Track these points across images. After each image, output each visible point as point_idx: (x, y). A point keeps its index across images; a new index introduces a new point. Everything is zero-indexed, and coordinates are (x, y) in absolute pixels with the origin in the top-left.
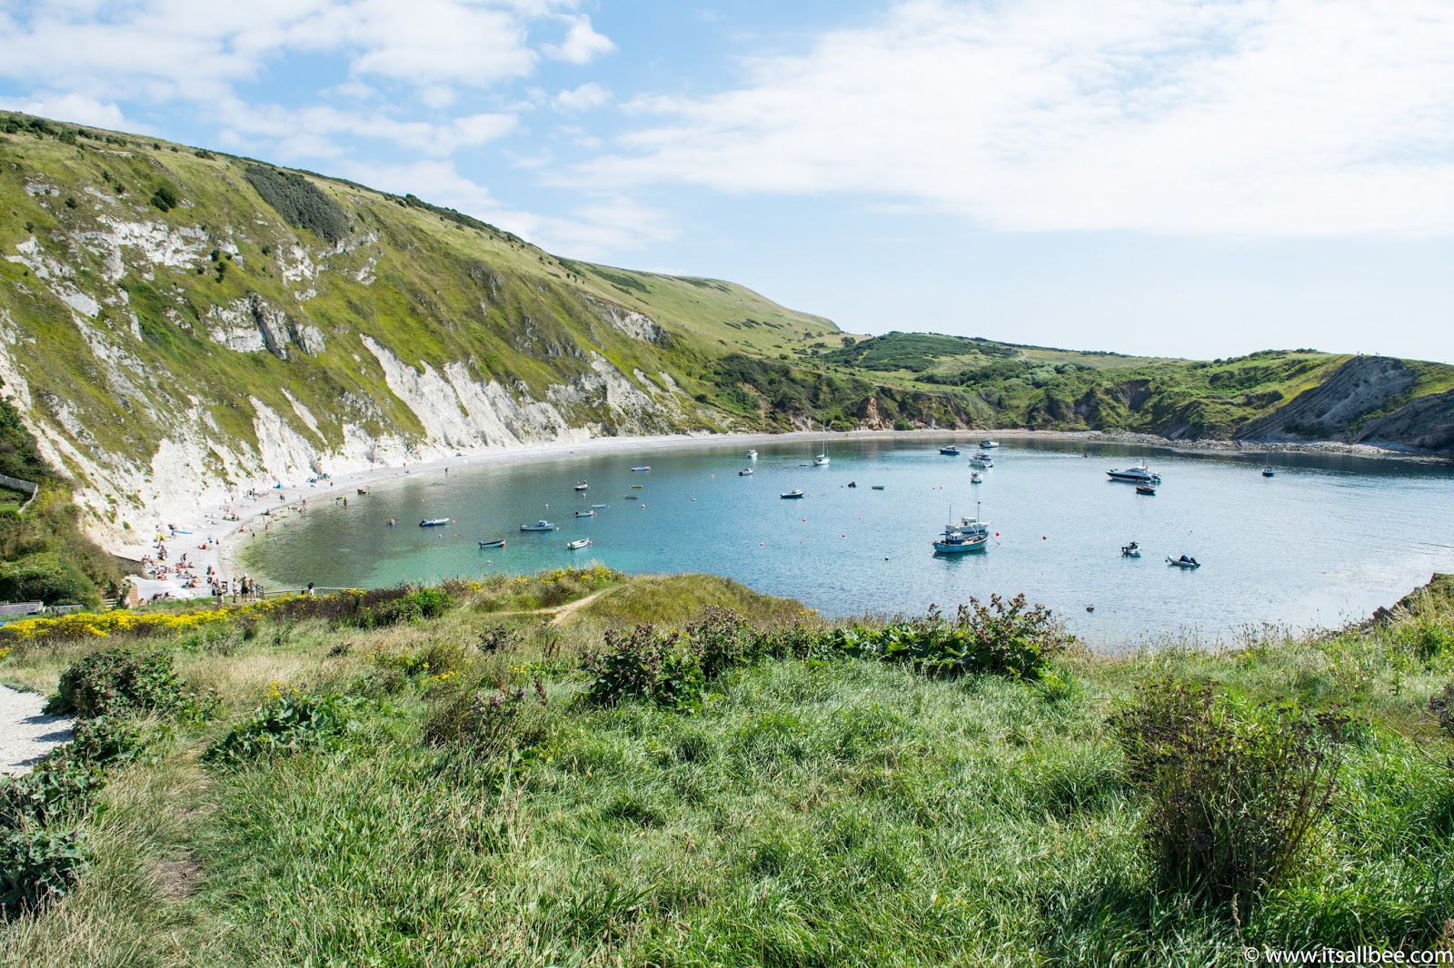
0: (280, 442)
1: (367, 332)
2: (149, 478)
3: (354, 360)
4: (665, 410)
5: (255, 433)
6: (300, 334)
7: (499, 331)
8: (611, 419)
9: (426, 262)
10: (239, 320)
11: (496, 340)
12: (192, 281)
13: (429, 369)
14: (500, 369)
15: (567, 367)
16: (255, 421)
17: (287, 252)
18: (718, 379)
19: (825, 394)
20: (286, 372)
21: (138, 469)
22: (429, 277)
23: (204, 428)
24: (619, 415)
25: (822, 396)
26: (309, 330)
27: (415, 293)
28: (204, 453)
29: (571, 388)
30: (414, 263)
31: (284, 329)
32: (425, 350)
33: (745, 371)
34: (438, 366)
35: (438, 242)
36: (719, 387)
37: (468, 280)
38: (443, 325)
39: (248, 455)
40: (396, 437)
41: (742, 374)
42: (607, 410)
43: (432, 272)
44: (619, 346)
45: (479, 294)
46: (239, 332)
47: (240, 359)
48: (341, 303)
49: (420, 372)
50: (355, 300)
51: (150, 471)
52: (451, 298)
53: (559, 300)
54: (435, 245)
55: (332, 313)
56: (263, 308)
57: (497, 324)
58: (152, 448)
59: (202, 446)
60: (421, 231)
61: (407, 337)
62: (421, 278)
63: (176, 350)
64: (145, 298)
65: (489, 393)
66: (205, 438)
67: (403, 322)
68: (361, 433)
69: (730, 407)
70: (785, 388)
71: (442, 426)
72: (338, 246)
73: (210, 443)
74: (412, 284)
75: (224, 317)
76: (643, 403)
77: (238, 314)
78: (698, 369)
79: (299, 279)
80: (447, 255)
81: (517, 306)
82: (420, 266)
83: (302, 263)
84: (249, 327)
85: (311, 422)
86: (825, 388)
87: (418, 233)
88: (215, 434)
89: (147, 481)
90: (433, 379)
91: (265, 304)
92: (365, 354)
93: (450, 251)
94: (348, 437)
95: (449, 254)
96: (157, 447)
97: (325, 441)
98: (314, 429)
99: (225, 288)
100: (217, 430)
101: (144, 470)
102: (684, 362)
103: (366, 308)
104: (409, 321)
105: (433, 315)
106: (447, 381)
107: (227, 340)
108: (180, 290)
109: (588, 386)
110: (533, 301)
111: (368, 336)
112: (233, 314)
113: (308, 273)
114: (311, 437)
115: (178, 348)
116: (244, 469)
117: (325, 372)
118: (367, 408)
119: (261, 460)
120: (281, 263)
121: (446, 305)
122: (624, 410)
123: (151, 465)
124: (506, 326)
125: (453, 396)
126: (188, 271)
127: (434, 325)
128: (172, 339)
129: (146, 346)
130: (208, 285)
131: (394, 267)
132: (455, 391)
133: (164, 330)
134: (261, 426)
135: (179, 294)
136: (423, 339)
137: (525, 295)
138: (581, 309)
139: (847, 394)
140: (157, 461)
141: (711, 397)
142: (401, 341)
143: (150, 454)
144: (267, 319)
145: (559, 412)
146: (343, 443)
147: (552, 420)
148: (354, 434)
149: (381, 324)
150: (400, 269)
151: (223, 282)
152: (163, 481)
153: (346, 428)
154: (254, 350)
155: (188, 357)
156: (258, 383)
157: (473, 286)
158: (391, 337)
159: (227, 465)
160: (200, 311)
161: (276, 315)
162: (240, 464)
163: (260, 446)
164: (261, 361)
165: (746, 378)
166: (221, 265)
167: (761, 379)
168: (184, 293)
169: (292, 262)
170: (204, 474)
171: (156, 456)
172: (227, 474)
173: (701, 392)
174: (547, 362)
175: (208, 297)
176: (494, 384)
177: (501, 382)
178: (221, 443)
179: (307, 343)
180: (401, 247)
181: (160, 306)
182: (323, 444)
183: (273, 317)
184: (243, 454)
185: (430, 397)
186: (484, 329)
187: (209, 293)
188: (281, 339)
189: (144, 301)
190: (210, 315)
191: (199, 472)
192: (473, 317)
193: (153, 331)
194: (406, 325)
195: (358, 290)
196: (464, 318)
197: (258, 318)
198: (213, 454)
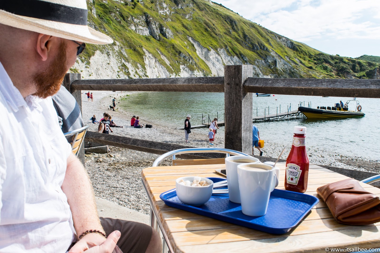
0: (154, 67)
1: (190, 35)
2: (88, 66)
3: (185, 44)
4: (298, 71)
5: (144, 61)
6: (164, 31)
7: (237, 40)
8: (278, 73)
9: (210, 15)
10: (141, 23)
11: (236, 43)
12: (123, 7)
13: (212, 50)
14: (238, 53)
15: (262, 53)
16: (144, 57)
17: (161, 4)
18: (315, 61)
19: (358, 67)
20: (159, 44)
21: (83, 61)
22: (211, 20)
23: (120, 55)
24: (281, 72)
25: (356, 68)
26: (168, 30)
27: (206, 24)
28: (120, 65)
29: (263, 61)
30: (206, 15)
31: (158, 29)
32: (211, 43)
33: (325, 59)
34: (216, 49)
35: (214, 9)
36: (316, 64)
37: (225, 22)
38: (217, 36)
39: (140, 69)
40: (200, 72)
41: (324, 59)
42: (277, 70)
43: (212, 19)
44: (279, 48)
45: (229, 27)
46: (141, 27)
47: (140, 37)
48: (180, 25)
49: (209, 50)
50: (185, 24)
51: (89, 63)
52: (219, 28)
53: (258, 31)
54: (213, 10)
55: (176, 27)
56: (150, 19)
57: (236, 38)
58: (91, 53)
59: (119, 62)
60: (208, 5)
61: (204, 38)
62: (209, 20)
63: (113, 27)
64: (103, 8)
65: (234, 60)
66: (121, 59)
67: (202, 33)
68: (187, 69)
69: (322, 71)
70: (342, 65)
71: (217, 71)
72: (179, 6)
73: (123, 61)
74: (205, 21)
75: (135, 21)
76: (290, 68)
77: (140, 21)
78: (307, 58)
79: (165, 14)
80: (217, 13)
81: (243, 31)
82: (208, 16)
83: (166, 9)
84: (144, 26)
85: (168, 63)
86: (357, 65)
87: (207, 6)
88: (126, 58)
89: (86, 67)
90: (214, 53)
91: (151, 18)
92: (189, 43)
93: (219, 12)
94: (182, 70)
95: (218, 13)
96: (93, 54)
97: (173, 70)
98: (168, 64)
99: (136, 11)
100: (127, 56)
101: (85, 62)
102: (302, 55)
103: (189, 27)
104: (205, 33)
105: (214, 32)
106: (219, 55)
107: (136, 30)
108: (118, 9)
109: (269, 61)
110: (249, 30)
111: (190, 36)
112: (138, 21)
113: (168, 13)
114: (167, 68)
115: (114, 26)
116: (138, 74)
117: (173, 45)
118: (189, 60)
119: (146, 72)
120: (158, 7)
121: (218, 30)
122: (283, 70)
123: (90, 61)
124: (239, 38)
125: (221, 60)
126: (122, 4)
127: (214, 35)
128: (111, 22)
129: (97, 19)
130: (129, 9)
131: (199, 16)
132: (222, 58)
133: (108, 18)
134: (147, 59)
135: (117, 11)
136: (210, 39)
137: (246, 28)
138: (265, 34)
139: (366, 67)
140: (92, 60)
141: (314, 67)
142: (202, 40)
143: (90, 57)
144: (152, 24)
145: (260, 69)
146: (180, 72)
147: (257, 72)
148: (184, 69)
149: (195, 33)
150: (201, 16)
151: (135, 9)
152: (95, 69)
153: (181, 67)
154: (146, 35)
155: (118, 30)
156: (147, 45)
157: (227, 24)
158: (198, 38)
159: (130, 71)
160: (126, 18)
161: (155, 23)
162: (136, 72)
163: (146, 67)
164: (149, 39)
165: (327, 62)
166: (135, 3)
167: (332, 62)
168: (120, 11)
169: (162, 8)
170: (118, 72)
171: (92, 57)
172: (130, 74)
173: (310, 65)
174: (254, 52)
175: (129, 13)
176: (236, 57)
177: (238, 57)
178: (128, 62)
179: (167, 35)
180: (201, 10)
181: (108, 11)
182: (172, 71)
183: (154, 23)
184: (138, 69)
185: (213, 60)
186: (231, 38)
187: (129, 12)
188: (157, 32)
189: (102, 9)
190: (129, 19)
191: (116, 70)
192: (227, 34)
193: (103, 18)
194: (204, 34)
195: (186, 21)
196: (224, 35)
197: (148, 23)
198: (124, 66)
